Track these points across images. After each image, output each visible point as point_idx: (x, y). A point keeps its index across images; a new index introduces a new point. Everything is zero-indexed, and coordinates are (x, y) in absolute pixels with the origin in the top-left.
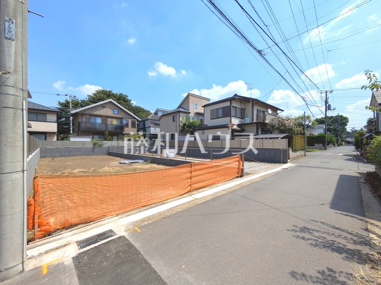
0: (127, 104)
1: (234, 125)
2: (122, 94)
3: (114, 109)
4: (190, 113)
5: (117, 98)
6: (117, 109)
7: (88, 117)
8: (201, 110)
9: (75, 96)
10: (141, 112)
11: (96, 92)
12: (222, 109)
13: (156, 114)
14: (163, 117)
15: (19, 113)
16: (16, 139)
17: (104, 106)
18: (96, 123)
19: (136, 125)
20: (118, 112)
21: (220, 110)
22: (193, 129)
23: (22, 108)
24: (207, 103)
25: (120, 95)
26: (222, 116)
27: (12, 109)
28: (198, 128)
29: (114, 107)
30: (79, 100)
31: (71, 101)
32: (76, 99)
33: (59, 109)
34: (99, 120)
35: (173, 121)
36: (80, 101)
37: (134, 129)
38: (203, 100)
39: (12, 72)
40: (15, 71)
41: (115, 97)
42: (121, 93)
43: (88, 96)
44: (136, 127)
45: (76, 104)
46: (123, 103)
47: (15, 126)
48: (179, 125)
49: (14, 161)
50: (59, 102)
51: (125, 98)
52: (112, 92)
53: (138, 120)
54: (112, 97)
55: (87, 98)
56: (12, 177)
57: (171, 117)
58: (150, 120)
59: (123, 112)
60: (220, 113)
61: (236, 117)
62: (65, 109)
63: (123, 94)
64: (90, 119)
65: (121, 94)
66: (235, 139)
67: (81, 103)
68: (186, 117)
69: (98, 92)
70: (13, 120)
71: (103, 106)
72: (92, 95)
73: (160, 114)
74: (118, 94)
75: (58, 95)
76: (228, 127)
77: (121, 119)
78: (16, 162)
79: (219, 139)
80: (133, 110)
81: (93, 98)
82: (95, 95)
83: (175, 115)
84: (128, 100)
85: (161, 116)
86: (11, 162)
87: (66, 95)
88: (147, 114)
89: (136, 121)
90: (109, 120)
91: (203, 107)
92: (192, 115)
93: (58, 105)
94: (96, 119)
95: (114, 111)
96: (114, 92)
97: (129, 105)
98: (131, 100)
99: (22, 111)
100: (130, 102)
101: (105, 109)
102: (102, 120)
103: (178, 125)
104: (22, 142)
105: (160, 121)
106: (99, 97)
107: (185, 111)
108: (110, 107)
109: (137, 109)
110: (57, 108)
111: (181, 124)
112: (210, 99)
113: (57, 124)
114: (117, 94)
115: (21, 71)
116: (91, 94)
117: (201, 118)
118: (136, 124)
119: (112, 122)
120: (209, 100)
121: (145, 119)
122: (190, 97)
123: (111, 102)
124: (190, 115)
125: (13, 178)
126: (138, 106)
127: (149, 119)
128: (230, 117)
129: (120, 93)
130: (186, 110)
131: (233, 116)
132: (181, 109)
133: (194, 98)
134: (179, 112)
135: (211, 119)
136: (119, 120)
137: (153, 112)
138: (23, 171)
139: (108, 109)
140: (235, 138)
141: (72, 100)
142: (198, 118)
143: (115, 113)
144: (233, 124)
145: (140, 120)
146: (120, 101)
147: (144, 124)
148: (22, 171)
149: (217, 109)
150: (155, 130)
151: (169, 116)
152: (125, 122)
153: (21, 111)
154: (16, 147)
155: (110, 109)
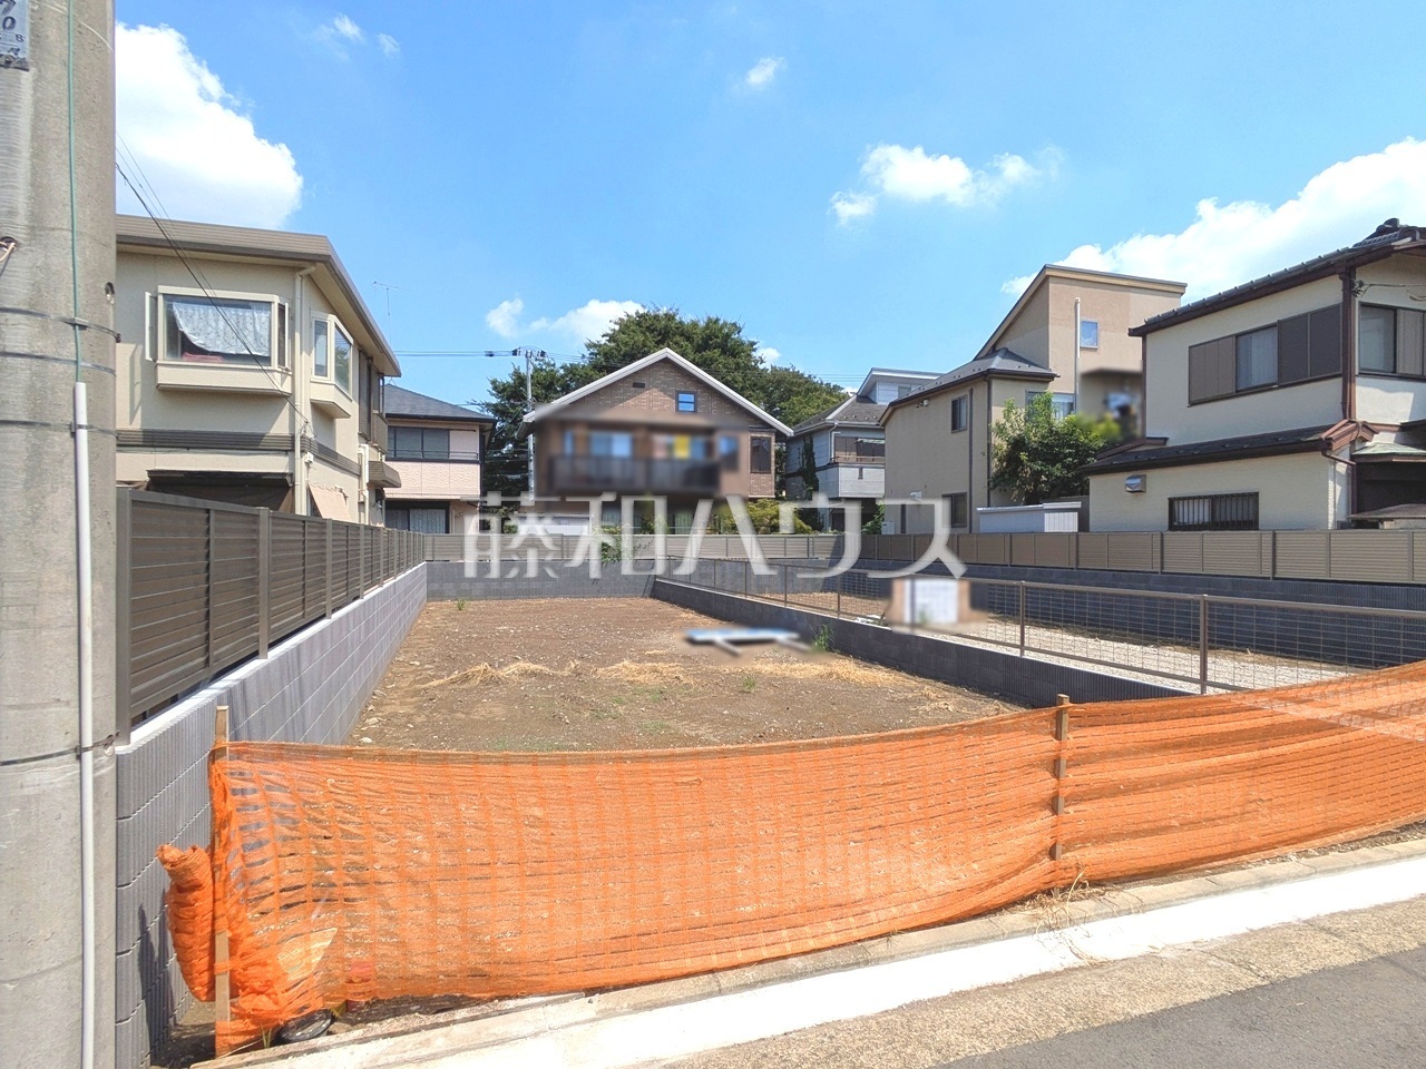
0: (738, 364)
1: (1371, 429)
2: (717, 320)
3: (678, 392)
4: (1051, 377)
5: (698, 340)
6: (692, 389)
7: (581, 432)
8: (1127, 356)
9: (543, 354)
10: (798, 393)
11: (617, 327)
12: (1274, 334)
13: (865, 397)
14: (898, 413)
15: (57, 449)
16: (40, 583)
17: (644, 380)
18: (609, 458)
19: (773, 459)
20: (695, 403)
21: (1255, 340)
22: (1068, 467)
23: (71, 419)
24: (1161, 306)
25: (707, 324)
26: (1275, 380)
27: (23, 430)
28: (1105, 462)
29: (681, 384)
30: (558, 365)
31: (531, 372)
32: (548, 364)
33: (495, 408)
34: (621, 446)
35: (955, 426)
36: (562, 372)
37: (764, 477)
38: (1134, 296)
39: (20, 234)
40: (37, 228)
41: (688, 339)
42: (713, 317)
43: (590, 346)
44: (773, 468)
45: (550, 385)
46: (722, 359)
47: (35, 518)
48: (989, 445)
49: (33, 701)
50: (494, 382)
51: (728, 336)
52: (677, 318)
53: (780, 436)
54: (678, 338)
55: (587, 354)
56: (22, 787)
57: (943, 407)
58: (838, 428)
59: (715, 403)
60: (1263, 358)
61: (1391, 372)
62: (513, 406)
63: (721, 322)
64: (588, 440)
65: (712, 322)
66: (1387, 525)
67: (562, 376)
68: (1030, 402)
69: (626, 326)
70: (28, 485)
71: (637, 383)
72: (604, 341)
73: (885, 397)
74: (702, 324)
75: (491, 355)
76: (1325, 447)
77: (709, 431)
78: (44, 706)
79: (1251, 524)
80: (763, 388)
81: (605, 354)
82: (612, 338)
83: (964, 397)
84: (743, 344)
85: (892, 404)
86: (19, 707)
87: (515, 353)
88: (826, 402)
89: (773, 438)
90: (660, 439)
91: (1133, 332)
92: (1063, 386)
93: (492, 395)
94: (609, 442)
95: (678, 402)
96: (686, 317)
97: (747, 367)
98: (753, 344)
99: (74, 435)
100: (749, 355)
101: (645, 395)
102: (634, 442)
103: (979, 447)
104: (72, 602)
105: (882, 430)
106: (626, 344)
107: (1025, 368)
108: (664, 383)
109: (779, 382)
110: (488, 405)
111: (997, 441)
112: (1184, 286)
113: (477, 467)
114: (695, 324)
115: (66, 224)
116: (600, 338)
117: (1120, 399)
118: (773, 453)
119: (670, 448)
120: (1178, 289)
121: (813, 426)
122: (1051, 285)
123: (666, 361)
124: (1052, 387)
125: (26, 791)
126: (787, 370)
127: (830, 427)
128: (1339, 381)
129: (709, 319)
130: (1031, 364)
131: (1367, 373)
132: (998, 363)
133: (1078, 293)
134: (987, 377)
135: (1192, 404)
136: (701, 440)
137: (851, 389)
138: (79, 752)
139: (655, 393)
140: (1382, 520)
141: (536, 370)
142: (1106, 402)
143: (682, 407)
144: (1365, 426)
145: (789, 431)
146: (707, 354)
147: (809, 454)
148: (75, 750)
149: (1238, 336)
150: (861, 477)
151: (933, 402)
152: (722, 446)
153: (68, 435)
154: (41, 627)
155: (663, 390)
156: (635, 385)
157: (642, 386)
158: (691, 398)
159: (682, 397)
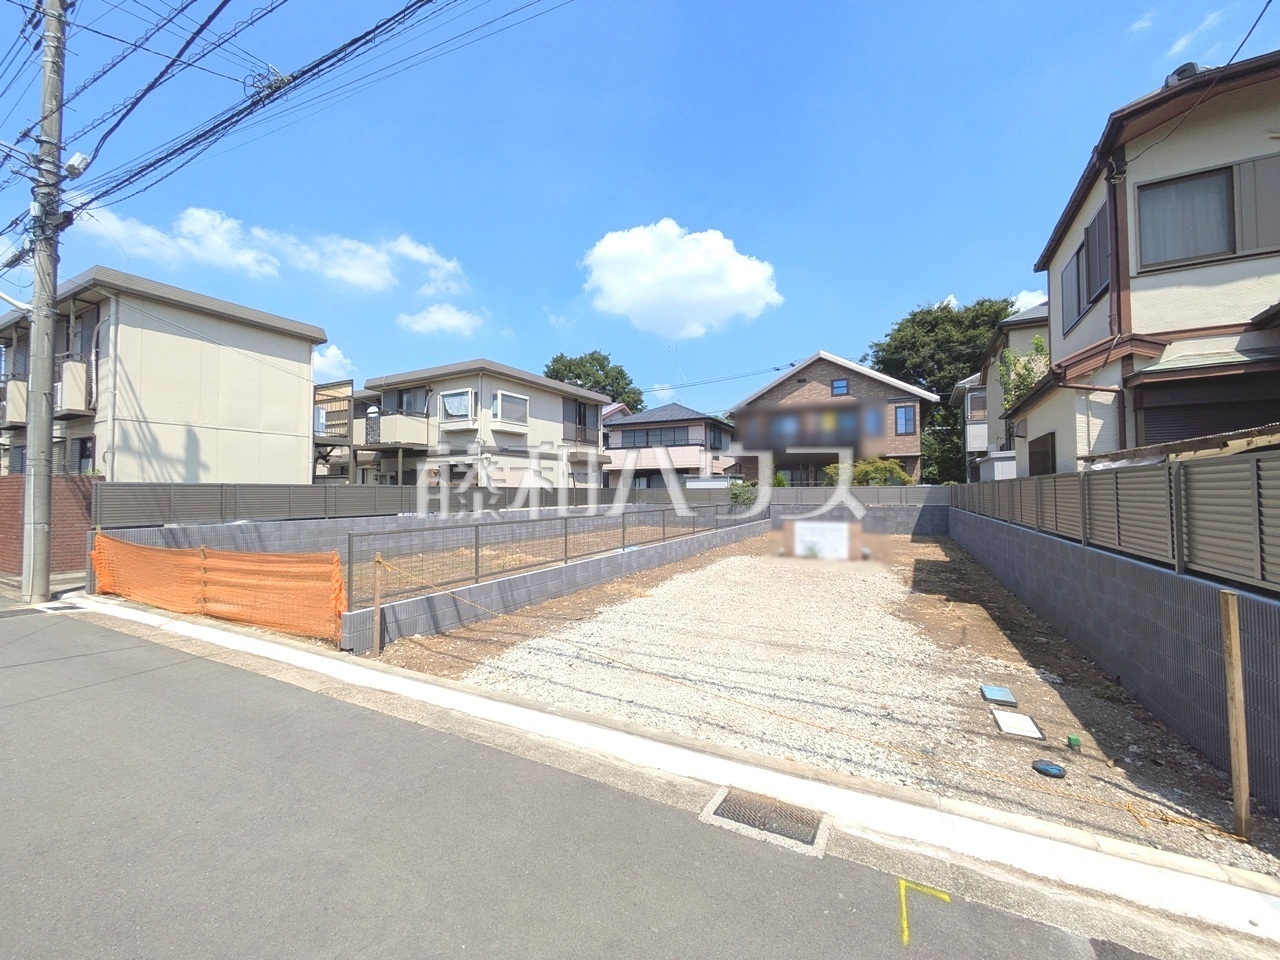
3: (833, 381)
6: (845, 376)
17: (804, 377)
20: (848, 387)
29: (835, 375)
59: (864, 385)
71: (800, 379)
77: (856, 408)
90: (811, 418)
95: (833, 388)
101: (807, 387)
102: (797, 422)
108: (821, 376)
119: (819, 424)
123: (821, 360)
136: (847, 415)
139: (814, 384)
143: (836, 391)
155: (821, 382)
156: (799, 381)
157: (804, 381)
158: (844, 383)
159: (836, 384)
